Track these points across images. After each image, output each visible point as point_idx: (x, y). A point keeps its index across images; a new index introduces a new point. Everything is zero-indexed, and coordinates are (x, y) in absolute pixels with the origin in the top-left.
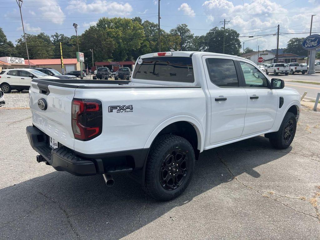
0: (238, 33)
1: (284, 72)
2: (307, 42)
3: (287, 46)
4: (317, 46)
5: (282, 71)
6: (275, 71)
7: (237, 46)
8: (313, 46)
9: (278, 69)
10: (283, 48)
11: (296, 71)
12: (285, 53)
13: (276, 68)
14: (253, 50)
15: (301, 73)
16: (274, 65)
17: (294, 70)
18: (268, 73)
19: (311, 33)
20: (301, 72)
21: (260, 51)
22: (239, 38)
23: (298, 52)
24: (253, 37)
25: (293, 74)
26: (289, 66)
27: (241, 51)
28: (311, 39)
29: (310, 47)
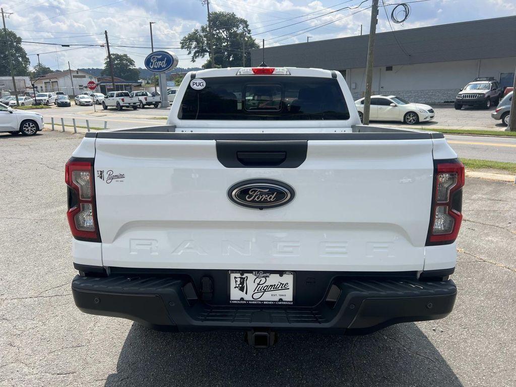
0: (18, 36)
1: (132, 104)
2: (152, 61)
3: (105, 65)
4: (166, 67)
5: (129, 104)
6: (118, 103)
7: (20, 59)
8: (161, 68)
9: (123, 100)
10: (95, 68)
11: (146, 103)
12: (105, 76)
13: (119, 99)
14: (51, 69)
15: (153, 106)
16: (115, 95)
17: (144, 102)
18: (107, 106)
19: (152, 48)
20: (153, 104)
21: (73, 71)
22: (23, 46)
23: (122, 75)
24: (68, 46)
25: (143, 108)
26: (134, 95)
27: (31, 69)
28: (156, 56)
29: (158, 69)
